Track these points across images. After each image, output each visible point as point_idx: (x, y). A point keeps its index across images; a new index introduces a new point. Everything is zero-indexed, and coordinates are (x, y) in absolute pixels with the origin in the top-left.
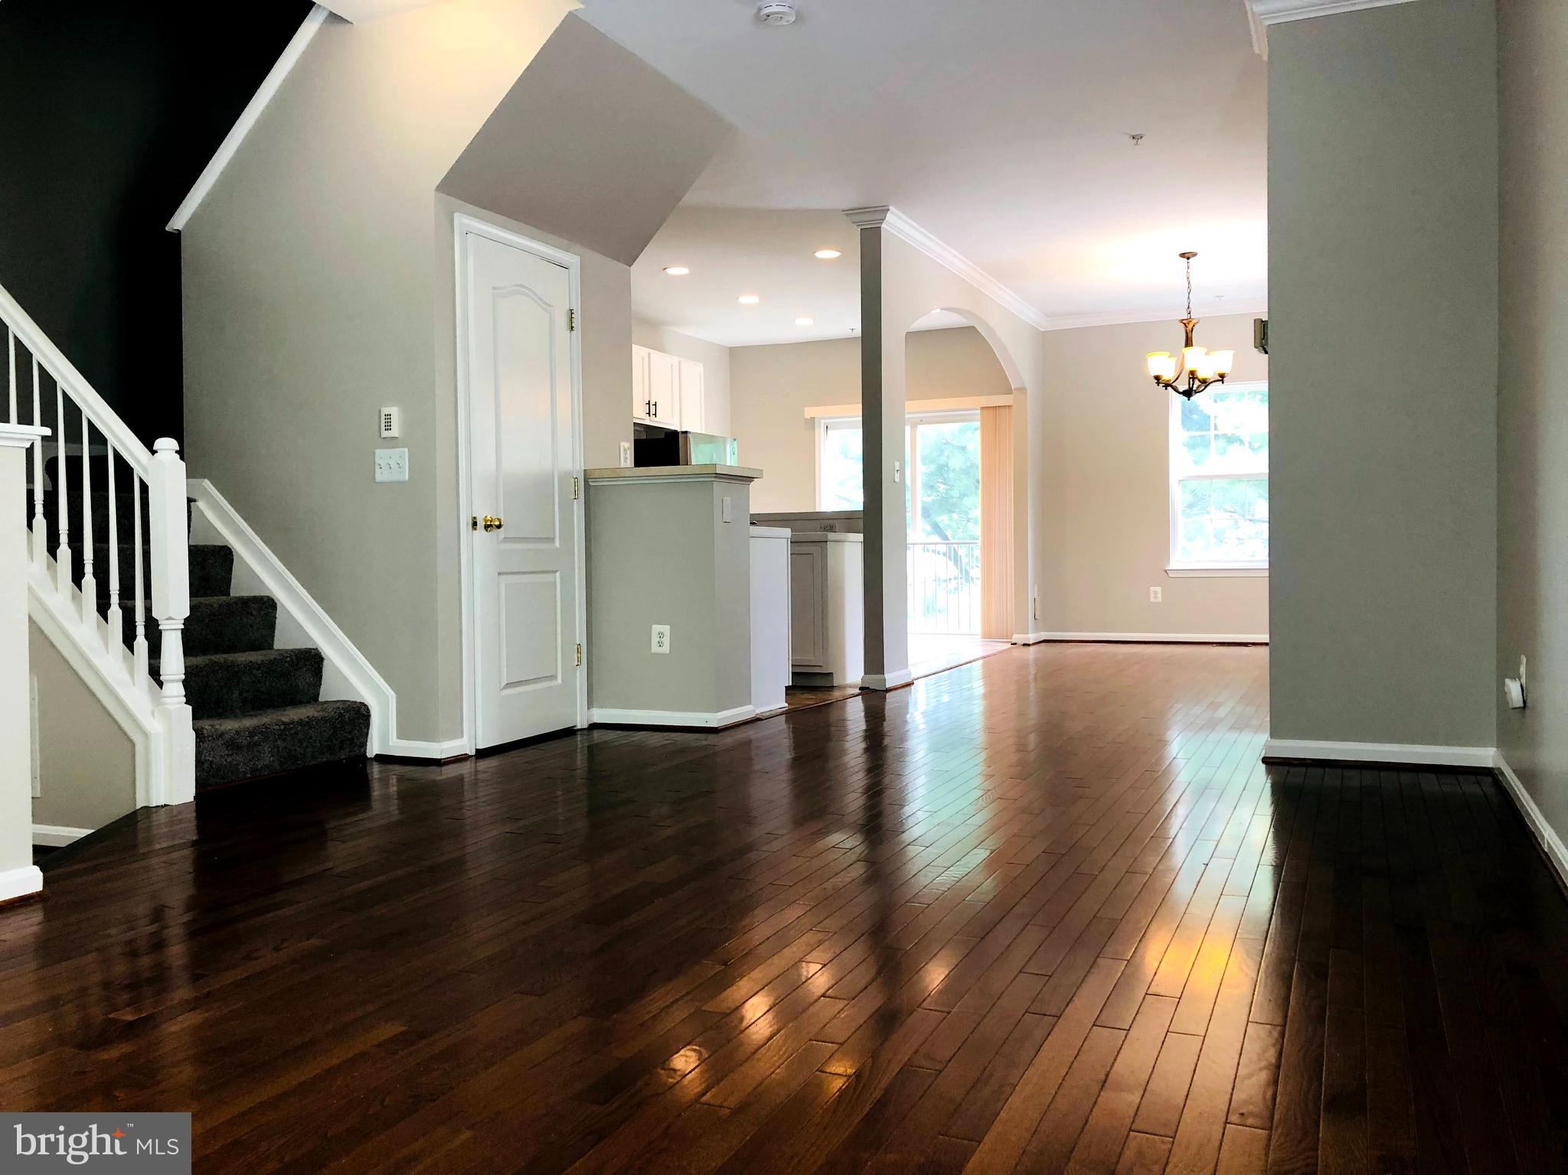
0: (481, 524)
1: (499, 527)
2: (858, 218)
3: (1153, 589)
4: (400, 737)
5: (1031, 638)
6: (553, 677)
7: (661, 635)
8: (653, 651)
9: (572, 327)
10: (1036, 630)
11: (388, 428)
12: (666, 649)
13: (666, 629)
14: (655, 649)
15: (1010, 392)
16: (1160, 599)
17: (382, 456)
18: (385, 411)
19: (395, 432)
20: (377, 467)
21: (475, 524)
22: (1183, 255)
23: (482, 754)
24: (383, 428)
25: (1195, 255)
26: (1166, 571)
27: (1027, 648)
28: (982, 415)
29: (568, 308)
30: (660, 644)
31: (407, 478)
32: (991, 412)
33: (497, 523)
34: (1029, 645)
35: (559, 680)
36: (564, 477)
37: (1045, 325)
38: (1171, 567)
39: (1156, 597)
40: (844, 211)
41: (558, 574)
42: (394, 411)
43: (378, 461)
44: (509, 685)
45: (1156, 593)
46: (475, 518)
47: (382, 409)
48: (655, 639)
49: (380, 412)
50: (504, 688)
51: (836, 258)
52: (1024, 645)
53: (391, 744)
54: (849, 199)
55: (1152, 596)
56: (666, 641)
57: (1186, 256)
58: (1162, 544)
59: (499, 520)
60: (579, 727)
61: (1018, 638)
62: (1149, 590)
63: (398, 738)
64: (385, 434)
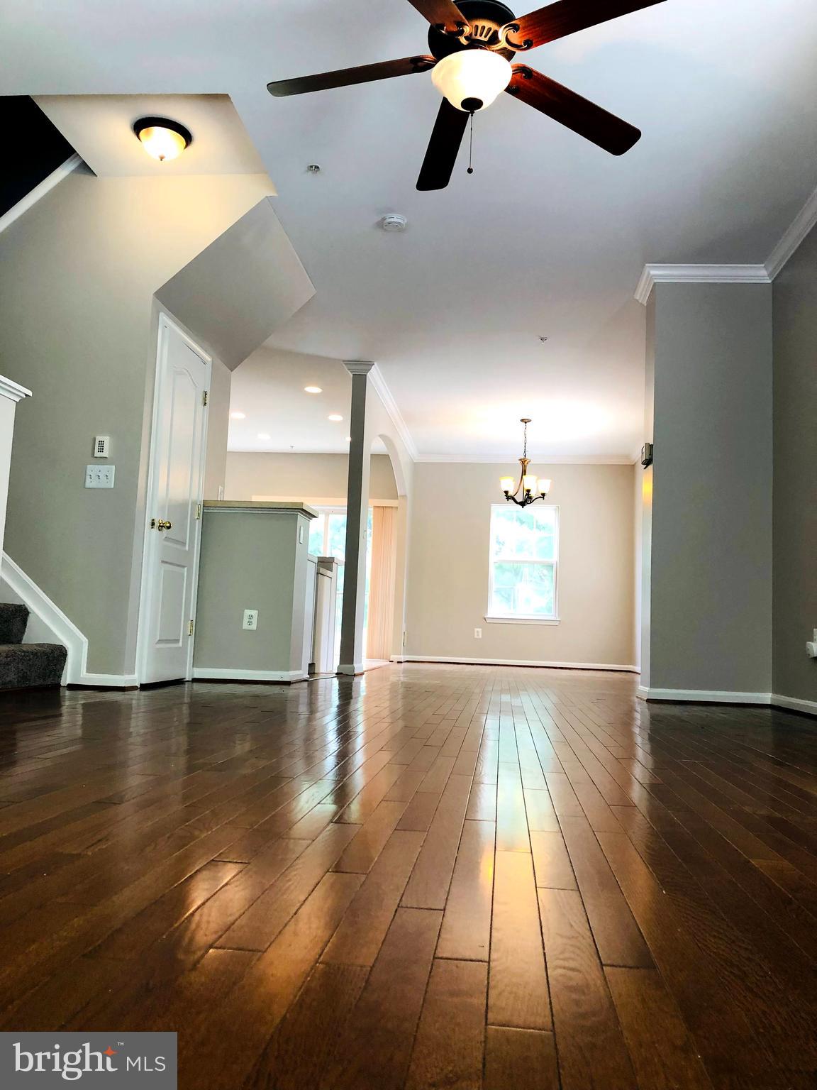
0: (157, 524)
1: (169, 528)
2: (354, 367)
3: (476, 629)
4: (88, 671)
5: (403, 658)
6: (177, 641)
7: (251, 617)
8: (244, 628)
9: (205, 403)
10: (405, 653)
11: (101, 450)
12: (254, 627)
13: (254, 613)
14: (245, 626)
15: (396, 497)
16: (480, 636)
17: (92, 469)
18: (99, 438)
19: (105, 454)
20: (88, 477)
21: (153, 524)
22: (522, 420)
23: (144, 687)
24: (96, 450)
25: (529, 421)
26: (485, 619)
27: (400, 664)
28: (374, 512)
29: (203, 390)
30: (250, 623)
31: (113, 486)
32: (381, 510)
33: (168, 525)
34: (401, 662)
35: (180, 644)
36: (194, 503)
37: (417, 459)
38: (489, 615)
39: (478, 635)
40: (344, 361)
41: (186, 569)
42: (107, 440)
43: (89, 472)
44: (160, 641)
45: (478, 633)
46: (153, 520)
47: (97, 437)
48: (246, 620)
49: (95, 439)
50: (157, 643)
51: (318, 393)
52: (398, 662)
53: (82, 676)
54: (351, 353)
55: (476, 634)
56: (255, 621)
57: (525, 421)
58: (483, 601)
59: (169, 523)
60: (187, 679)
61: (395, 658)
62: (474, 630)
63: (87, 672)
64: (97, 454)
